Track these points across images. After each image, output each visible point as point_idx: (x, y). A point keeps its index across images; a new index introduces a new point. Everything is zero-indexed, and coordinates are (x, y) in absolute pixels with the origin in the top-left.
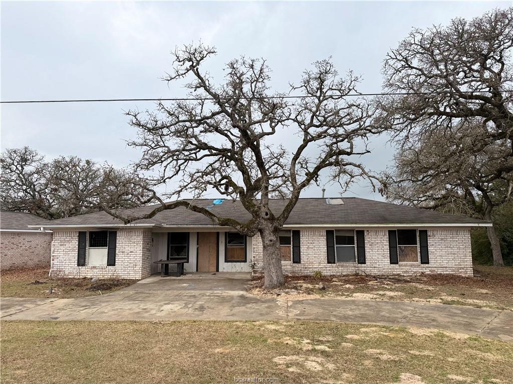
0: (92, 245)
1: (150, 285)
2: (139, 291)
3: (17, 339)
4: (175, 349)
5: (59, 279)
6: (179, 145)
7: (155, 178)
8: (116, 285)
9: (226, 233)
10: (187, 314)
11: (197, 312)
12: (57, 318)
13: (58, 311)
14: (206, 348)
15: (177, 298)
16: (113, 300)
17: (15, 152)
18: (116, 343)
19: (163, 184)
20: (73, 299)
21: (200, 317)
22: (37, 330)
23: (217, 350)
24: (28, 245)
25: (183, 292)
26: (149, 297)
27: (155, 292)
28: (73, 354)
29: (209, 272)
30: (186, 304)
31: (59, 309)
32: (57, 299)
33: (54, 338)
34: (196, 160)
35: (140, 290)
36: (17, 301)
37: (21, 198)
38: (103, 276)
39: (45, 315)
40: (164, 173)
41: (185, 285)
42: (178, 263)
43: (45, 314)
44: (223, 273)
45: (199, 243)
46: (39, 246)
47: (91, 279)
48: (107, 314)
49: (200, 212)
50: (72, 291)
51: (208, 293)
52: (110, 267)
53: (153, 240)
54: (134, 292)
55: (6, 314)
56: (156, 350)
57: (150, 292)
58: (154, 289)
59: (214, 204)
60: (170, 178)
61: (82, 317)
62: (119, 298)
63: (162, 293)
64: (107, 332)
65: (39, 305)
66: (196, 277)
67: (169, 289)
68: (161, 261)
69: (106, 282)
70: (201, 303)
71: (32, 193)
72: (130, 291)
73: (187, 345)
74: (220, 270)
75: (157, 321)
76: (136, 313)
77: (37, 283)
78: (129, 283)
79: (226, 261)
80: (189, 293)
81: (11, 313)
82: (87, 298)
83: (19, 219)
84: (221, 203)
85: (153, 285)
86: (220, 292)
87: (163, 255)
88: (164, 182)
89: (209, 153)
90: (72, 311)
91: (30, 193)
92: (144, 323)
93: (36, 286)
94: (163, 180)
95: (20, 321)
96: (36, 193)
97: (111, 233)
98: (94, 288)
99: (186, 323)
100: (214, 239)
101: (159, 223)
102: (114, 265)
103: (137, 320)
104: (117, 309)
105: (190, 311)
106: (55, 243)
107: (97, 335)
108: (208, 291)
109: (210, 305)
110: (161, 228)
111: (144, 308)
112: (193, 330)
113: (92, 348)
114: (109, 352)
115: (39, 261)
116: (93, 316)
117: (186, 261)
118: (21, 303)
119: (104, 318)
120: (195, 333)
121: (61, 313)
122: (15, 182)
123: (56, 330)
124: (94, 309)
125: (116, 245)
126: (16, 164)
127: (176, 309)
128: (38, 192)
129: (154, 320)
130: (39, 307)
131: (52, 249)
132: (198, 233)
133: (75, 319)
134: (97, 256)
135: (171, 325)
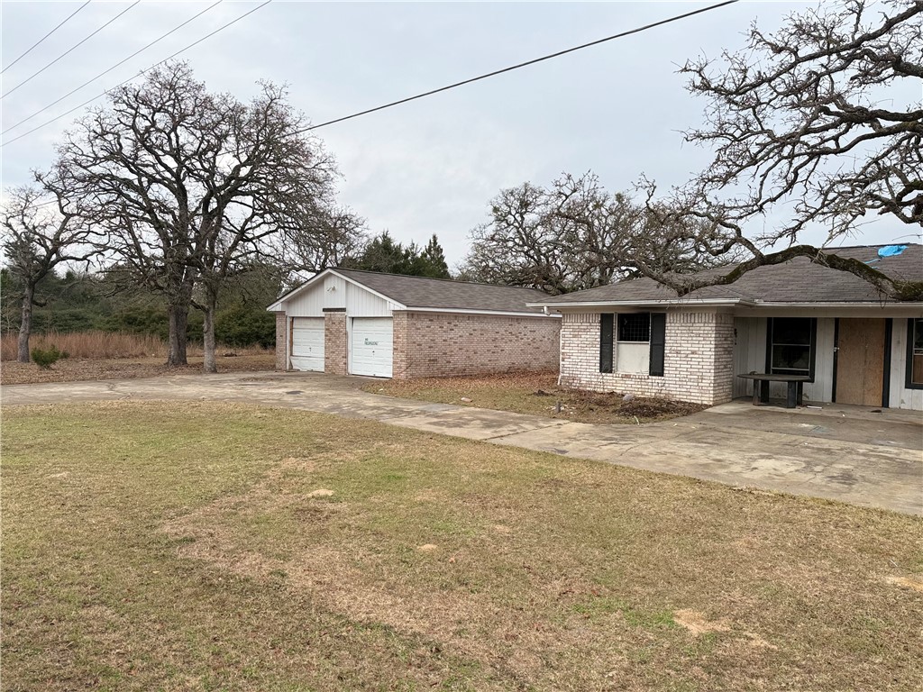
0: (622, 338)
1: (731, 417)
2: (708, 426)
3: (505, 475)
4: (783, 553)
5: (572, 391)
6: (797, 123)
7: (741, 204)
8: (667, 411)
9: (910, 321)
10: (811, 486)
11: (835, 485)
12: (564, 452)
13: (568, 441)
14: (861, 567)
15: (789, 450)
16: (658, 435)
17: (512, 193)
18: (660, 515)
19: (758, 216)
20: (591, 425)
21: (844, 496)
22: (534, 465)
23: (890, 580)
24: (531, 336)
25: (801, 438)
26: (728, 439)
27: (738, 431)
28: (583, 517)
29: (863, 406)
30: (808, 463)
31: (569, 438)
32: (567, 421)
33: (557, 483)
34: (838, 151)
35: (710, 424)
36: (512, 418)
37: (521, 265)
38: (643, 393)
39: (548, 444)
40: (761, 189)
41: (806, 425)
42: (789, 382)
43: (547, 442)
44: (899, 410)
45: (840, 343)
46: (546, 339)
47: (623, 395)
48: (646, 459)
49: (844, 269)
50: (591, 413)
51: (863, 448)
52: (654, 377)
53: (736, 333)
54: (699, 426)
55: (496, 435)
56: (740, 545)
57: (732, 430)
58: (738, 425)
59: (881, 257)
60: (773, 200)
61: (604, 457)
62: (671, 434)
63: (754, 436)
64: (644, 490)
65: (541, 427)
66: (833, 412)
67: (771, 429)
68: (753, 373)
69: (647, 403)
70: (844, 467)
71: (535, 257)
72: (691, 424)
73: (812, 550)
74: (893, 403)
75: (744, 487)
76: (701, 465)
77: (541, 393)
78: (689, 410)
79: (909, 385)
80: (816, 443)
81: (503, 434)
82: (613, 425)
83: (519, 296)
84: (900, 253)
85: (735, 417)
86: (896, 451)
87: (757, 363)
88: (761, 209)
89: (871, 131)
90: (588, 444)
91: (532, 257)
92: (717, 486)
93: (540, 398)
94: (758, 206)
95: (512, 448)
96: (542, 257)
97: (655, 316)
98: (627, 411)
99: (811, 503)
100: (878, 336)
101: (748, 298)
102: (662, 374)
103: (702, 478)
104: (666, 453)
105: (819, 479)
106: (566, 332)
107: (627, 493)
108: (863, 446)
109: (867, 474)
110: (751, 307)
111: (718, 457)
112: (827, 521)
113: (616, 514)
114: (646, 528)
115: (546, 362)
116: (621, 458)
117: (807, 377)
118: (518, 421)
119: (641, 465)
120: (832, 527)
121: (571, 445)
122: (514, 241)
123: (562, 472)
124: (624, 447)
125: (664, 340)
126: (513, 212)
127: (785, 471)
128: (544, 255)
129: (737, 485)
130: (541, 430)
131: (561, 342)
132: (837, 320)
133: (592, 459)
134: (633, 357)
135: (775, 502)
